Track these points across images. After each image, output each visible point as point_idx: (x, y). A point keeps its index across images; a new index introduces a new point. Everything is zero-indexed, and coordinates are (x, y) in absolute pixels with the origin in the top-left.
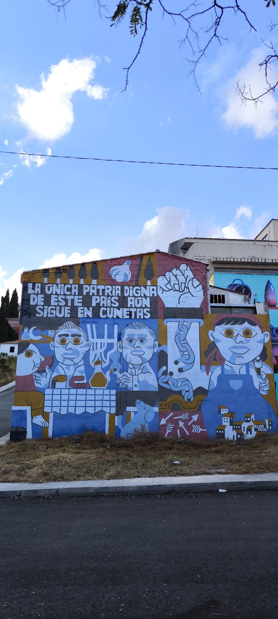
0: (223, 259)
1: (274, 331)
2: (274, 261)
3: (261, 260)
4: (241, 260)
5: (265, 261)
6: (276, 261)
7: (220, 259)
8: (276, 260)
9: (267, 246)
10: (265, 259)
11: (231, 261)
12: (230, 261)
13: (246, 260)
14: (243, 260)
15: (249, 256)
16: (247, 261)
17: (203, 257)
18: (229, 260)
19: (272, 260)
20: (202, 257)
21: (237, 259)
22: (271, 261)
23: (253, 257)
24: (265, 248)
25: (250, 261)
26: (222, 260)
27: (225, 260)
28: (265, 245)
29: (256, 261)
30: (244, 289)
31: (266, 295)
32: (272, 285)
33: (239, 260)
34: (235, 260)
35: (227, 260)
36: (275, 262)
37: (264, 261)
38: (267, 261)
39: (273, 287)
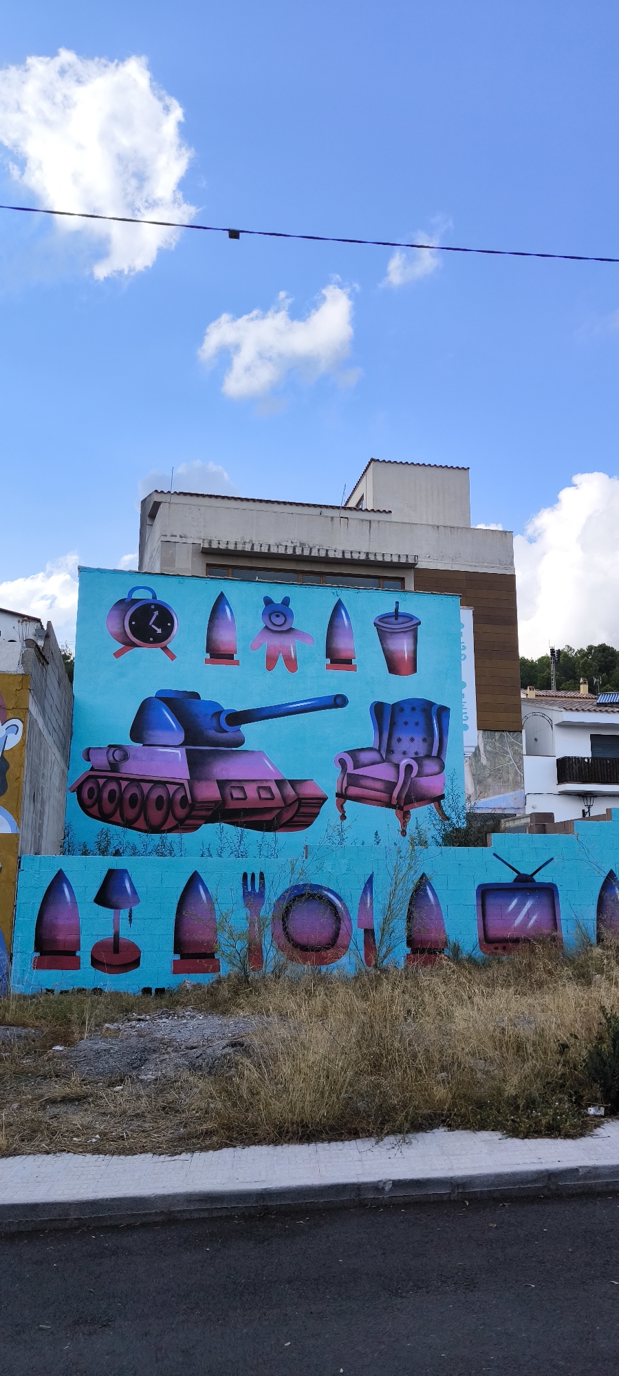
0: (227, 544)
1: (223, 717)
2: (348, 556)
3: (317, 551)
4: (269, 549)
5: (327, 554)
6: (352, 556)
7: (219, 543)
8: (351, 553)
9: (337, 520)
10: (327, 551)
11: (246, 550)
12: (243, 551)
13: (281, 550)
14: (274, 550)
15: (293, 541)
16: (283, 552)
17: (181, 537)
18: (240, 548)
19: (343, 553)
20: (178, 537)
21: (261, 546)
22: (339, 556)
23: (302, 545)
24: (332, 525)
25: (290, 551)
26: (223, 546)
27: (231, 547)
28: (332, 518)
29: (305, 554)
30: (156, 613)
31: (210, 629)
32: (229, 606)
33: (265, 550)
34: (255, 547)
35: (236, 547)
36: (350, 557)
37: (323, 554)
38: (331, 554)
39: (231, 611)
